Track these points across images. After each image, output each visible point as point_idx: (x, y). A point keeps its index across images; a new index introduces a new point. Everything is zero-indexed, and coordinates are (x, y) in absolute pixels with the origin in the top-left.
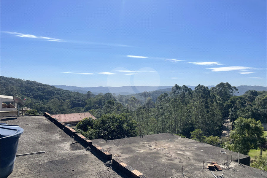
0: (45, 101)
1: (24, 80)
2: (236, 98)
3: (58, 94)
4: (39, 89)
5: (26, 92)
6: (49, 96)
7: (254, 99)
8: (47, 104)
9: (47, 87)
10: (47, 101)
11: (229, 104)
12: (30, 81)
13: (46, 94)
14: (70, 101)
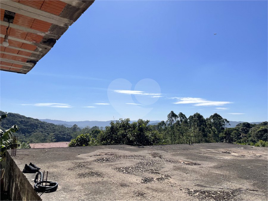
0: (27, 134)
1: (6, 112)
2: (231, 129)
3: (42, 127)
4: (21, 122)
5: (7, 124)
6: (32, 129)
7: (248, 131)
8: (29, 138)
9: (30, 120)
10: (29, 135)
11: (223, 136)
12: (13, 114)
13: (29, 127)
14: (54, 135)
